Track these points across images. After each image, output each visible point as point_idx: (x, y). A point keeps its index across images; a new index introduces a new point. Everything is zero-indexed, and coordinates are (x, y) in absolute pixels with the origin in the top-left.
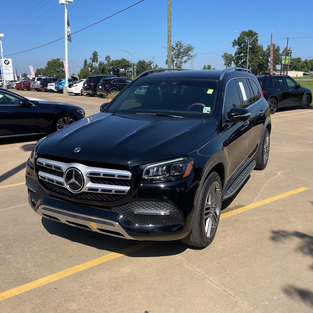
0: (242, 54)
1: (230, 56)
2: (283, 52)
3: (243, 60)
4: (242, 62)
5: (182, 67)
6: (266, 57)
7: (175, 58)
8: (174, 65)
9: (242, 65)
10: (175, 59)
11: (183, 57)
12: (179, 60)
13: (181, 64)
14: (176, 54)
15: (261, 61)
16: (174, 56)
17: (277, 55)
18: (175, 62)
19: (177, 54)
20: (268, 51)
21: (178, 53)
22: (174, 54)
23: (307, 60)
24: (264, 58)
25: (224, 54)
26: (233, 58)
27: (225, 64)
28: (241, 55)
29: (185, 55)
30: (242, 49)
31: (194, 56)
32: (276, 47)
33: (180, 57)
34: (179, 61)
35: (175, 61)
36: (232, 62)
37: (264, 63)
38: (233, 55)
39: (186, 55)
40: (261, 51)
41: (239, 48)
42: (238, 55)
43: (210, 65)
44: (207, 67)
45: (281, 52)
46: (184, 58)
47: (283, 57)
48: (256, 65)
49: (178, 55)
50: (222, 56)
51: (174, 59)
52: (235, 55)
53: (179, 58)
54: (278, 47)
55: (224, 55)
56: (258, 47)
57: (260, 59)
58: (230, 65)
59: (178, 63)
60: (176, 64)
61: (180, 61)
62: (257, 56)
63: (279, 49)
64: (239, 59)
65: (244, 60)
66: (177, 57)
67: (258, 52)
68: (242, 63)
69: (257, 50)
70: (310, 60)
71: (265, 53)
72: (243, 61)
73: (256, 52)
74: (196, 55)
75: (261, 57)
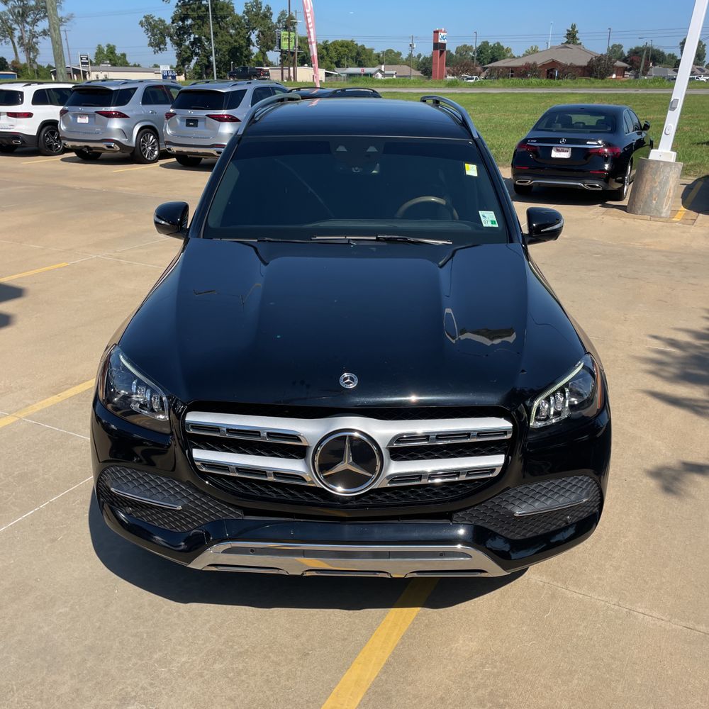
0: (189, 22)
1: (159, 24)
2: (279, 21)
3: (192, 36)
4: (192, 40)
5: (37, 46)
6: (245, 31)
7: (17, 22)
8: (16, 40)
9: (193, 47)
10: (15, 26)
11: (38, 20)
12: (28, 27)
13: (34, 40)
14: (16, 11)
15: (236, 41)
16: (11, 17)
17: (269, 28)
18: (17, 34)
19: (19, 12)
20: (246, 17)
21: (21, 10)
22: (9, 11)
23: (327, 41)
24: (241, 34)
25: (145, 17)
26: (167, 28)
27: (151, 44)
28: (186, 23)
29: (42, 15)
30: (187, 9)
31: (68, 19)
32: (263, 8)
33: (29, 20)
34: (27, 31)
35: (15, 29)
36: (168, 39)
37: (242, 47)
38: (168, 22)
39: (45, 16)
40: (230, 15)
41: (180, 4)
42: (181, 23)
43: (111, 44)
44: (106, 49)
45: (274, 19)
46: (39, 23)
47: (284, 34)
48: (225, 48)
49: (23, 13)
50: (141, 23)
51: (12, 24)
52: (173, 23)
53: (27, 23)
54: (269, 9)
55: (144, 19)
56: (223, 6)
57: (231, 36)
58: (162, 46)
59: (27, 35)
60: (21, 38)
61: (30, 30)
62: (224, 28)
63: (271, 14)
64: (184, 33)
65: (197, 36)
66: (19, 18)
67: (225, 17)
68: (193, 44)
69: (222, 13)
71: (241, 22)
72: (194, 38)
73: (221, 17)
74: (72, 16)
75: (232, 31)
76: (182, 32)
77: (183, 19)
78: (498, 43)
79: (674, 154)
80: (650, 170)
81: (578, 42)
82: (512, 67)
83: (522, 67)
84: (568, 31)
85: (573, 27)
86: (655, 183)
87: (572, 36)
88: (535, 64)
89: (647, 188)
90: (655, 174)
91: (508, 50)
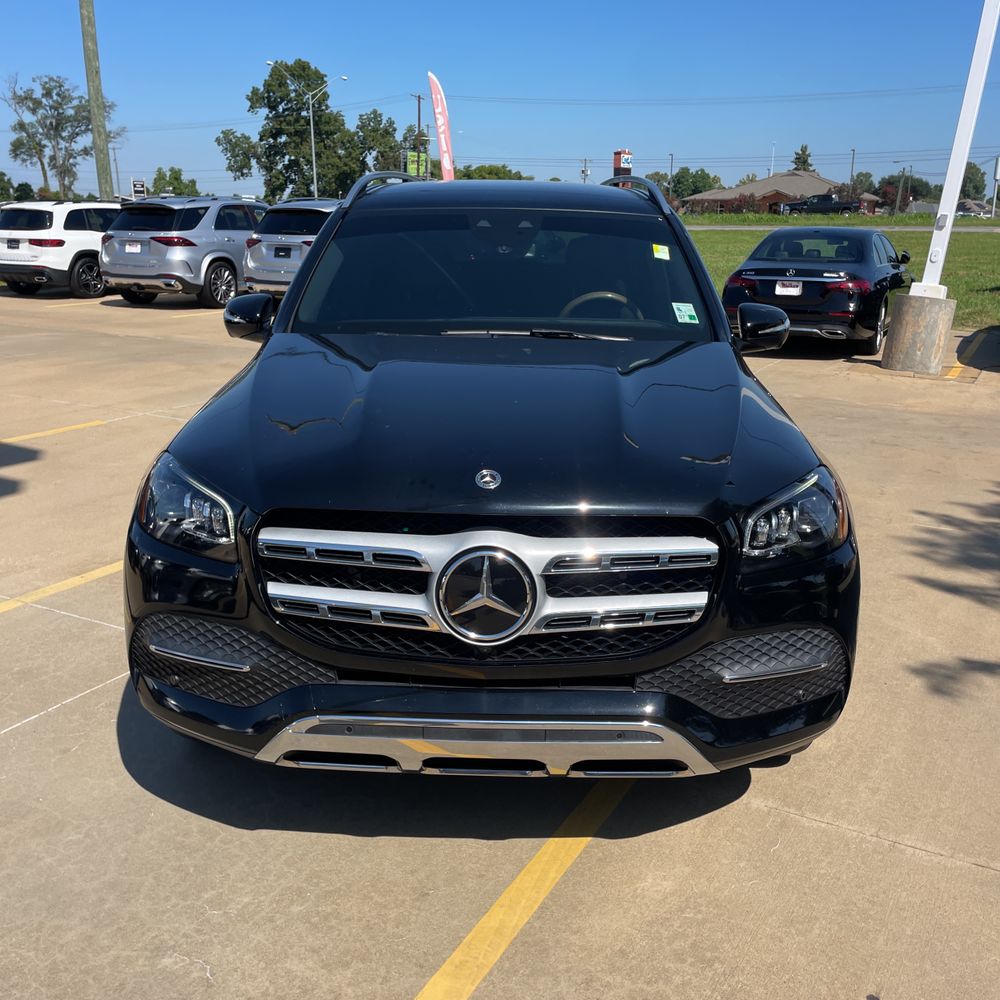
0: (283, 139)
1: (242, 142)
2: (405, 139)
3: (287, 157)
4: (286, 162)
5: (74, 169)
6: (358, 152)
7: (48, 137)
8: (46, 161)
9: (287, 172)
10: (45, 142)
11: (77, 134)
12: (63, 144)
13: (71, 161)
14: (48, 122)
15: (346, 165)
16: (41, 130)
17: (391, 148)
18: (48, 152)
19: (51, 124)
20: (361, 134)
21: (54, 121)
22: (38, 122)
23: (469, 167)
24: (353, 155)
25: (223, 132)
26: (253, 147)
27: (230, 168)
28: (279, 140)
29: (83, 128)
30: (281, 122)
31: (118, 134)
32: (384, 122)
33: (64, 134)
34: (61, 149)
35: (45, 146)
36: (253, 162)
37: (355, 172)
38: (255, 138)
39: (87, 130)
40: (339, 130)
41: (270, 115)
42: (271, 140)
43: (177, 167)
44: (168, 174)
45: (399, 136)
46: (79, 139)
47: (411, 155)
48: (331, 173)
49: (58, 124)
50: (218, 140)
51: (41, 140)
52: (261, 140)
53: (63, 138)
54: (391, 123)
55: (221, 136)
56: (330, 119)
57: (340, 158)
58: (245, 171)
59: (61, 155)
60: (53, 158)
61: (66, 148)
62: (330, 146)
63: (395, 130)
64: (276, 154)
65: (293, 158)
66: (52, 132)
67: (333, 133)
68: (286, 167)
69: (327, 128)
70: (478, 168)
71: (353, 140)
72: (290, 160)
73: (327, 133)
74: (124, 129)
75: (341, 152)
76: (274, 152)
77: (276, 135)
78: (703, 171)
79: (944, 289)
80: (911, 310)
81: (811, 168)
82: (721, 201)
83: (736, 199)
84: (797, 154)
85: (804, 149)
86: (919, 327)
87: (802, 161)
88: (752, 195)
89: (909, 335)
90: (919, 315)
91: (716, 180)
